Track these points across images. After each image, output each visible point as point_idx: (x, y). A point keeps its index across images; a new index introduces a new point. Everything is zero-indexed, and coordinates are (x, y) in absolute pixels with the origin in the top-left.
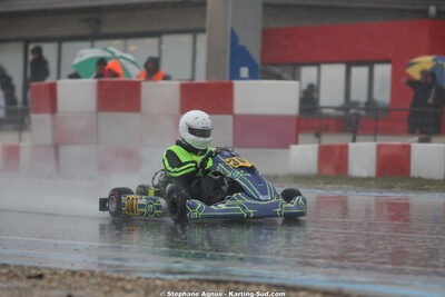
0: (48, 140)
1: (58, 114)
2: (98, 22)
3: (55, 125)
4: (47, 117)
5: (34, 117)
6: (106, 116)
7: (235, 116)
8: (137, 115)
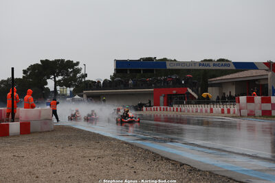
1: (240, 103)
3: (239, 105)
5: (236, 103)
6: (248, 104)
7: (272, 104)
8: (254, 104)
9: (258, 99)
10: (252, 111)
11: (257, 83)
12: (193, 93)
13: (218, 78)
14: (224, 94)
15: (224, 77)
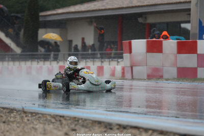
0: (128, 64)
1: (132, 54)
3: (131, 58)
4: (128, 55)
5: (124, 55)
6: (150, 54)
7: (198, 55)
8: (161, 54)
9: (170, 44)
10: (156, 70)
11: (140, 20)
12: (8, 41)
13: (60, 11)
14: (71, 42)
15: (72, 9)
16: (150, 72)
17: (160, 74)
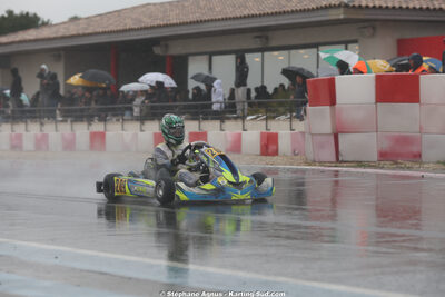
1: (337, 106)
2: (267, 38)
3: (333, 114)
10: (404, 140)
16: (386, 145)
17: (415, 149)
